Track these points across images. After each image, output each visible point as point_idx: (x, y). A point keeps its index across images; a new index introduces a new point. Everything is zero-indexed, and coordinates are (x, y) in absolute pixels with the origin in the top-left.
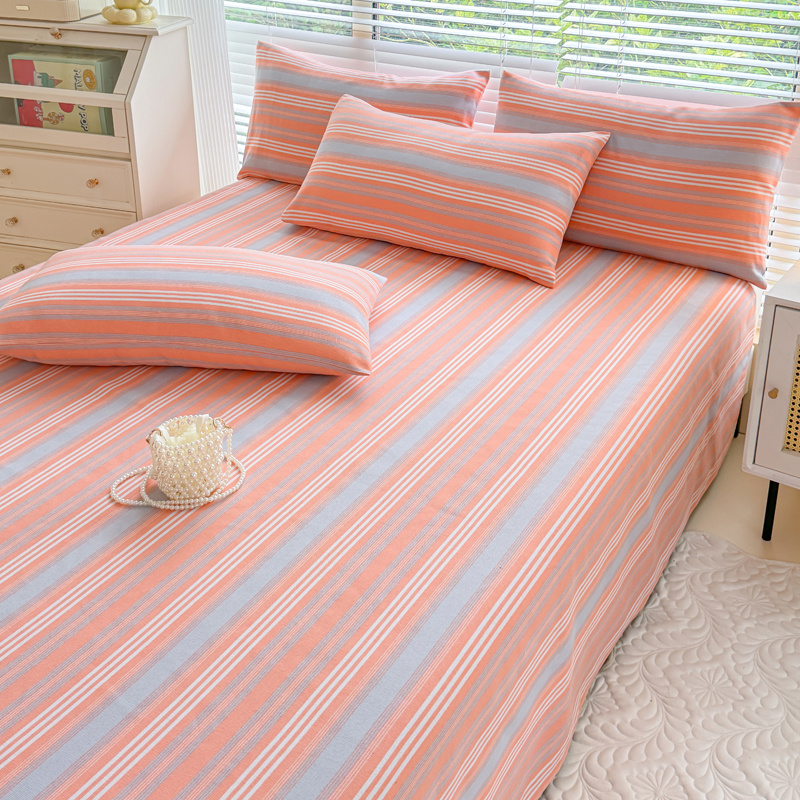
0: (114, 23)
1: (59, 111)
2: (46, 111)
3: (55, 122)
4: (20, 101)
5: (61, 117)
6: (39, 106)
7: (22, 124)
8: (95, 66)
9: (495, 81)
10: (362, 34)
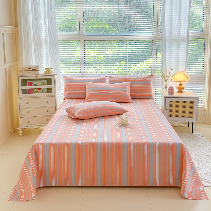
0: (45, 74)
1: (37, 90)
2: (35, 90)
3: (36, 92)
4: (28, 89)
5: (38, 91)
6: (33, 90)
7: (29, 93)
8: (46, 81)
9: (108, 77)
10: (83, 73)
